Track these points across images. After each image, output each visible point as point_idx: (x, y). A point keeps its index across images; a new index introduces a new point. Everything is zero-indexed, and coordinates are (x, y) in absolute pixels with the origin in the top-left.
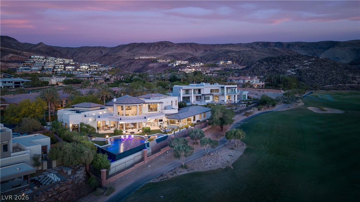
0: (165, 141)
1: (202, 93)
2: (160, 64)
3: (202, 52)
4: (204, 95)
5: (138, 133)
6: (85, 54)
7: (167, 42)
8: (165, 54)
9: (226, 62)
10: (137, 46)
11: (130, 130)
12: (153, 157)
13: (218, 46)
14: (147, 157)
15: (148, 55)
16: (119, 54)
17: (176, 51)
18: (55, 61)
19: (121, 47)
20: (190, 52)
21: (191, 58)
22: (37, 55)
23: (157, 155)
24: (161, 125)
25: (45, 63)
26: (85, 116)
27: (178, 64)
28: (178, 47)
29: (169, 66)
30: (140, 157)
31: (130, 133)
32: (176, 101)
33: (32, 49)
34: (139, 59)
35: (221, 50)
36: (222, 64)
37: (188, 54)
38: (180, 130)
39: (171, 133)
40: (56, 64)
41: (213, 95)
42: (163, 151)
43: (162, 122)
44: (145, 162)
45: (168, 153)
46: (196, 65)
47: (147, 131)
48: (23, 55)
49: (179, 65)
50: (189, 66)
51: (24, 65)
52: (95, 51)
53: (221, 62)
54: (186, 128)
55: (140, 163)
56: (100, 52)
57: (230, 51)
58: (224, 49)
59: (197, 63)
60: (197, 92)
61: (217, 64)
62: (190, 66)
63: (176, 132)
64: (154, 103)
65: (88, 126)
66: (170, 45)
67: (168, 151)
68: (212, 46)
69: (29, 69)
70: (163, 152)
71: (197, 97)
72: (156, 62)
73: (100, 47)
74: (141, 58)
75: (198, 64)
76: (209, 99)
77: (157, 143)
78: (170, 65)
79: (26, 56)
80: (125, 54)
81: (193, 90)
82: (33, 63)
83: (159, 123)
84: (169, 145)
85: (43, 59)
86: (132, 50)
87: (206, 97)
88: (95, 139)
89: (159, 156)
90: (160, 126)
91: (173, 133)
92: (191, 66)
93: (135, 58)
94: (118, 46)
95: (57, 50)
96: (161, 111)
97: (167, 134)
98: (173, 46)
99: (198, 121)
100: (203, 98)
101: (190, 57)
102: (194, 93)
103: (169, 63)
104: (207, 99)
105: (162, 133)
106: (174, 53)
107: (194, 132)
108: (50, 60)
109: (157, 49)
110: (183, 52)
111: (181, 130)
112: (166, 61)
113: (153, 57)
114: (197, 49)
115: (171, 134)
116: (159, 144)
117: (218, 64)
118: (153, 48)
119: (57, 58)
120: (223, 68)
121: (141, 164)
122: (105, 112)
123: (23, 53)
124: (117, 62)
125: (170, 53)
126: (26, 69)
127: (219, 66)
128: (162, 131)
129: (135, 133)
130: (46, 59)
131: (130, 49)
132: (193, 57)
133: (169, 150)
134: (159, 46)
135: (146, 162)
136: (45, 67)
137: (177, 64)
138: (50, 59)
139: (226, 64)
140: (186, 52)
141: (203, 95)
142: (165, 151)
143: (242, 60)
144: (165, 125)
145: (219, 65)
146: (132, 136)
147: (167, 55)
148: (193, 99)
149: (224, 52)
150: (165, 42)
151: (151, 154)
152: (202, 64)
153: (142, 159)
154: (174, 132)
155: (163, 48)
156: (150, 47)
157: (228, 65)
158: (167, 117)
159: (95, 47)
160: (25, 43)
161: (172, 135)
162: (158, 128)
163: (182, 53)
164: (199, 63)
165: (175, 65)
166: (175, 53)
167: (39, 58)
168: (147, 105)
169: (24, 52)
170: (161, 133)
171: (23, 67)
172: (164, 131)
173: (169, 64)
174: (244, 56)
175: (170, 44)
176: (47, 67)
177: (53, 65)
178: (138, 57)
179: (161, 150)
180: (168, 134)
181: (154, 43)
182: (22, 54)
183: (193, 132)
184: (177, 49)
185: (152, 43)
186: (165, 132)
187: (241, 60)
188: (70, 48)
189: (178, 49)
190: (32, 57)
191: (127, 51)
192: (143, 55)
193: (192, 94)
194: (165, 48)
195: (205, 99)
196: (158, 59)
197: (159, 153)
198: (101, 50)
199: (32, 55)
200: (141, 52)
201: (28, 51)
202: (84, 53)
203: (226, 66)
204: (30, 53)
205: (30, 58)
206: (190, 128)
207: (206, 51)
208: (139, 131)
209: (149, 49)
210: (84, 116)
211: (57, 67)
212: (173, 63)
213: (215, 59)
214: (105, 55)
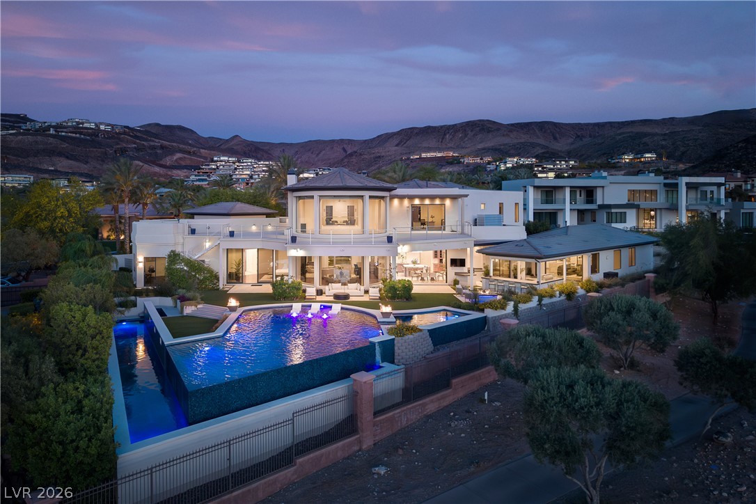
0: (473, 341)
1: (599, 202)
2: (468, 166)
3: (571, 140)
4: (609, 206)
5: (366, 298)
6: (314, 156)
7: (483, 121)
8: (480, 146)
9: (639, 156)
10: (417, 134)
11: (336, 288)
12: (409, 415)
13: (611, 126)
14: (376, 414)
15: (440, 150)
16: (380, 151)
17: (506, 140)
18: (255, 166)
19: (384, 139)
20: (541, 141)
21: (544, 153)
22: (223, 156)
23: (432, 404)
24: (458, 278)
25: (236, 169)
26: (193, 232)
27: (511, 165)
28: (511, 131)
29: (489, 169)
30: (338, 412)
31: (331, 299)
32: (517, 204)
33: (222, 147)
34: (420, 158)
35: (620, 134)
36: (627, 161)
37: (533, 145)
38: (540, 300)
39: (503, 308)
40: (254, 172)
41: (637, 207)
42: (461, 387)
43: (465, 270)
44: (360, 442)
45: (491, 401)
46: (557, 164)
47: (401, 295)
48: (201, 157)
49: (513, 168)
50: (540, 169)
51: (198, 173)
52: (333, 148)
53: (626, 157)
54: (563, 297)
55: (334, 447)
56: (342, 151)
57: (646, 135)
58: (627, 131)
59: (560, 161)
60: (580, 198)
61: (613, 161)
62: (543, 168)
63: (522, 307)
64: (432, 197)
65: (197, 266)
66: (491, 128)
67: (486, 387)
68: (596, 128)
69: (205, 180)
70: (461, 394)
71: (581, 213)
72: (457, 163)
73: (342, 140)
74: (424, 155)
75: (563, 162)
76: (622, 218)
77: (435, 344)
78: (492, 167)
79: (205, 158)
80: (391, 149)
81: (568, 191)
82: (214, 169)
83: (452, 271)
84: (496, 364)
85: (234, 163)
86: (405, 143)
87: (613, 213)
88: (193, 308)
89: (443, 413)
90: (456, 282)
91: (510, 307)
92: (545, 168)
93: (412, 157)
94: (378, 137)
95: (265, 148)
96: (459, 230)
97: (482, 310)
98: (498, 130)
99: (607, 275)
100: (603, 216)
101: (540, 151)
102: (573, 200)
103: (489, 163)
104: (619, 219)
105: (460, 308)
106: (500, 145)
107: (620, 311)
108: (245, 164)
109: (462, 139)
110: (522, 141)
111: (546, 301)
112: (481, 159)
113: (451, 154)
114: (558, 136)
115: (502, 312)
116: (445, 351)
117: (618, 162)
118: (451, 137)
119: (259, 160)
120: (632, 170)
121: (336, 450)
122: (270, 228)
123: (200, 153)
124: (373, 168)
125: (493, 144)
126: (199, 180)
127: (620, 167)
128: (462, 299)
129: (352, 299)
130: (239, 162)
131: (401, 141)
132: (547, 152)
133: (495, 382)
134: (465, 130)
135: (368, 443)
136: (234, 177)
137: (508, 165)
138: (246, 162)
139: (641, 162)
140: (531, 140)
141: (602, 207)
142: (474, 386)
143: (683, 153)
144: (476, 281)
145: (619, 165)
146: (336, 308)
147: (484, 149)
148: (568, 218)
149: (630, 136)
150: (480, 121)
151: (398, 399)
152: (572, 163)
153: (348, 426)
154: (516, 308)
155: (474, 135)
156: (445, 135)
157: (645, 163)
158: (482, 247)
159: (333, 141)
160: (209, 138)
161: (506, 316)
162: (448, 290)
163: (521, 143)
164: (566, 161)
165: (503, 167)
166: (504, 145)
167: (228, 161)
168: (406, 202)
169: (202, 151)
170: (459, 305)
171: (196, 175)
172: (468, 300)
173: (488, 166)
174: (687, 142)
175: (490, 126)
176: (238, 176)
177: (249, 173)
178: (417, 155)
179: (454, 381)
180: (490, 313)
181: (455, 125)
182: (198, 154)
183: (613, 309)
184: (507, 134)
185: (450, 126)
186: (476, 303)
187: (680, 153)
188: (287, 144)
189: (512, 136)
190: (215, 159)
191: (397, 145)
192: (429, 150)
193: (564, 202)
194: (479, 136)
195: (609, 221)
196: (463, 157)
197: (443, 398)
198: (345, 146)
199: (216, 156)
200: (425, 145)
201: (211, 148)
202: (312, 153)
203: (640, 165)
204: (212, 152)
205: (212, 161)
206: (584, 297)
207: (579, 137)
208: (367, 292)
209: (443, 139)
210: (187, 230)
211: (257, 176)
212: (498, 163)
213: (605, 154)
214: (351, 155)
